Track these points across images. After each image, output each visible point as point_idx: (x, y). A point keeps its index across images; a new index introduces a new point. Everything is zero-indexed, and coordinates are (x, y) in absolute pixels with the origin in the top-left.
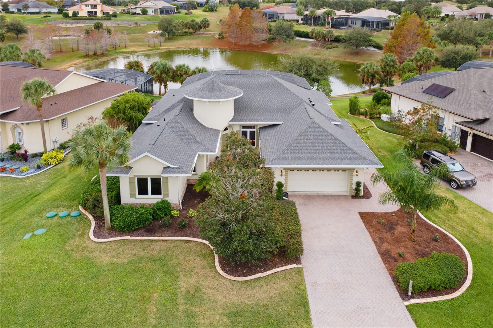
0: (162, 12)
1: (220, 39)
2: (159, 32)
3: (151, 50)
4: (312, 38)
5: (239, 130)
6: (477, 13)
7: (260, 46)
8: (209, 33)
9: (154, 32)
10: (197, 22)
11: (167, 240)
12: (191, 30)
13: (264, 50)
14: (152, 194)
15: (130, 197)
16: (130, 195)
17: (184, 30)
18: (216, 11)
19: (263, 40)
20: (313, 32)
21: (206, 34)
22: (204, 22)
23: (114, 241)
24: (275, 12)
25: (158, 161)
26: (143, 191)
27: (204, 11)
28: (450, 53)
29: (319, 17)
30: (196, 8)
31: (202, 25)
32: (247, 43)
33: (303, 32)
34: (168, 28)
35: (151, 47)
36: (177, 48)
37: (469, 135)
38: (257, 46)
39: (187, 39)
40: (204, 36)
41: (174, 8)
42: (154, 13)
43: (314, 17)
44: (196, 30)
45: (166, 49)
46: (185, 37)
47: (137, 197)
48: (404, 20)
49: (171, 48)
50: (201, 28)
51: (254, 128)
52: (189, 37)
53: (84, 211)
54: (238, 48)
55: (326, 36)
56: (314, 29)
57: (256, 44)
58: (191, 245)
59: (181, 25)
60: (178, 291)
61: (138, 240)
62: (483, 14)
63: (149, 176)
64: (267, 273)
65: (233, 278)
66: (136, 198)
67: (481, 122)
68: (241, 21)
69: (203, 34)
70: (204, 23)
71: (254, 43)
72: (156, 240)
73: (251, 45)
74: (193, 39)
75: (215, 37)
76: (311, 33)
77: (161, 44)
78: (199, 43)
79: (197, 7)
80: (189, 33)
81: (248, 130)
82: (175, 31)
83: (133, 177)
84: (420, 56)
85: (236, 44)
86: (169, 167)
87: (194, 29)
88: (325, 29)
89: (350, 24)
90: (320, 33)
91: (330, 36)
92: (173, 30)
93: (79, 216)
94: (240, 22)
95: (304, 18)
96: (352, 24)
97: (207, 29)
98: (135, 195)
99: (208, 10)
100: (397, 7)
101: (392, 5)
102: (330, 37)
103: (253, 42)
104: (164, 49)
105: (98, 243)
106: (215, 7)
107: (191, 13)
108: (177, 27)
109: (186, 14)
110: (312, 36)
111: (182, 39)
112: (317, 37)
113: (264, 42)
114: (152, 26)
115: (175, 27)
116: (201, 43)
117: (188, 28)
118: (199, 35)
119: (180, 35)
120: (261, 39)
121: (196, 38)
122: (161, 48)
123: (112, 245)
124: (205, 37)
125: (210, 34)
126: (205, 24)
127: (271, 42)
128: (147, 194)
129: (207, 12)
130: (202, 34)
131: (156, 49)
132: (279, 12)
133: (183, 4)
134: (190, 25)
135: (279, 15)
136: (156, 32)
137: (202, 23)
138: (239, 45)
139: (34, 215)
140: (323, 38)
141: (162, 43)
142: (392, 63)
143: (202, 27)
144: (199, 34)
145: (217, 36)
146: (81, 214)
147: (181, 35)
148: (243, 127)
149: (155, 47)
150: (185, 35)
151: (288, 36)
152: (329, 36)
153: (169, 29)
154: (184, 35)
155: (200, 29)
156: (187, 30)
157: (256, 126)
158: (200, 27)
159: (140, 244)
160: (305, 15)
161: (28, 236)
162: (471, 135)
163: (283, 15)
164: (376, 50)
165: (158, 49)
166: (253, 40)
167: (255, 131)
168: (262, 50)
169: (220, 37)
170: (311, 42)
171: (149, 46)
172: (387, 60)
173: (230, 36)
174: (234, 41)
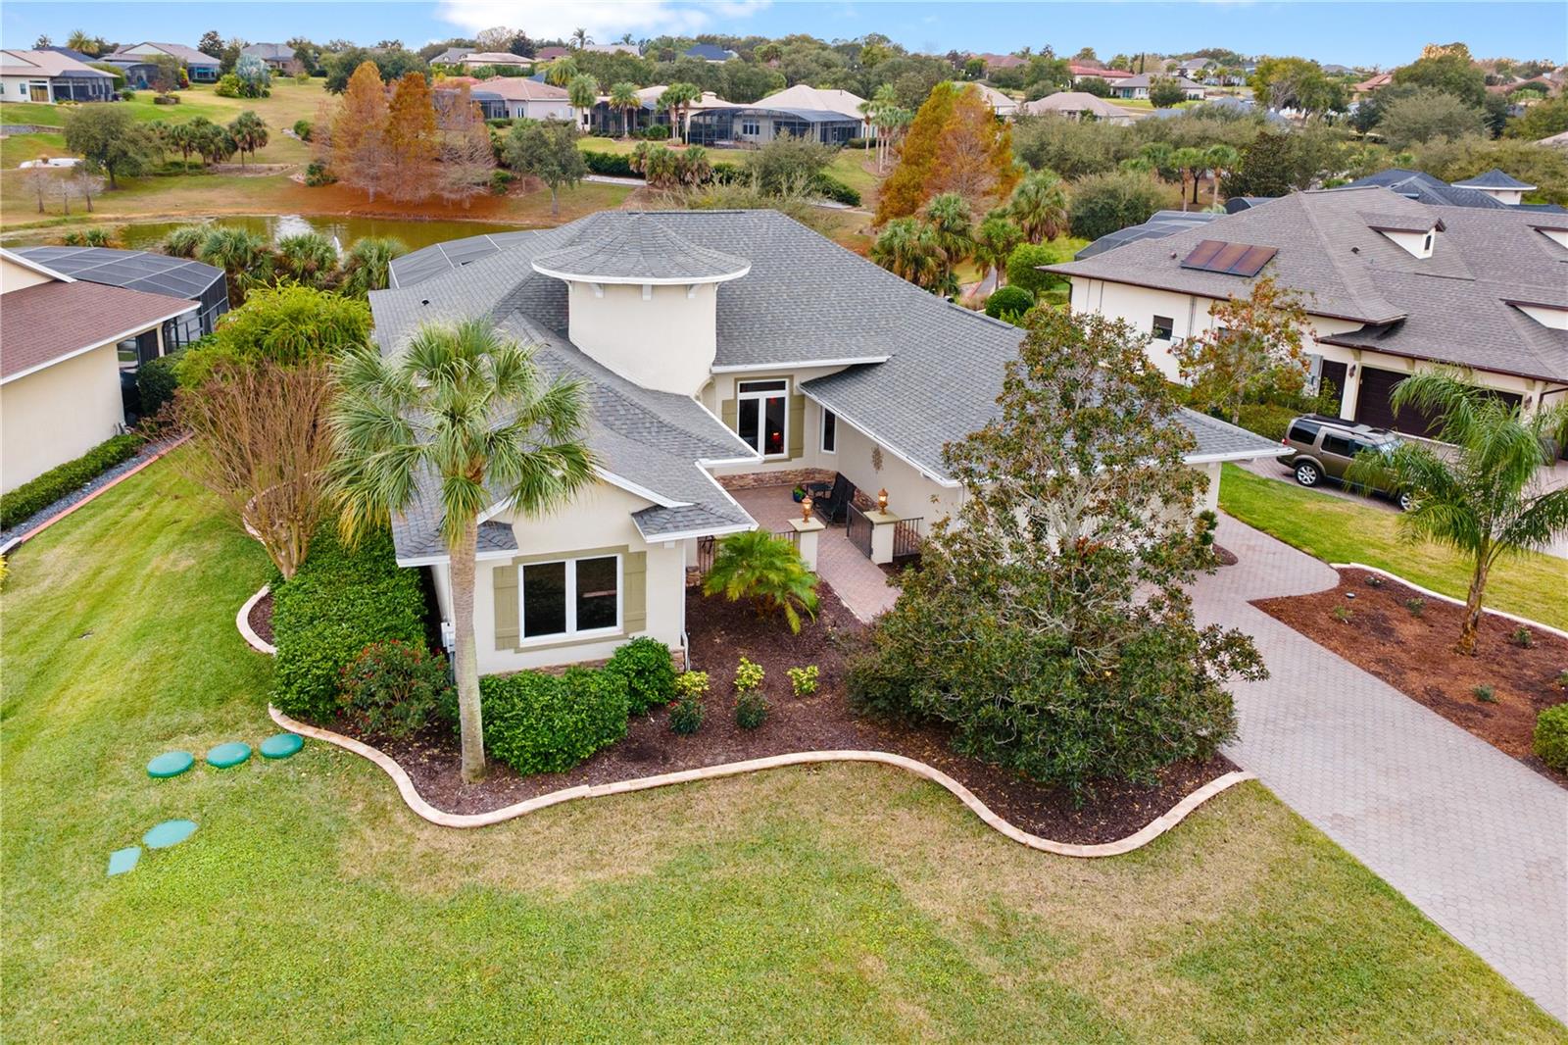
0: (61, 93)
1: (312, 185)
2: (68, 162)
3: (58, 223)
4: (640, 176)
5: (732, 398)
6: (1060, 109)
7: (467, 205)
8: (266, 165)
9: (45, 161)
10: (216, 128)
11: (735, 776)
12: (196, 157)
13: (485, 217)
14: (583, 624)
15: (497, 648)
16: (497, 638)
17: (170, 157)
18: (266, 95)
19: (478, 184)
20: (642, 156)
21: (256, 171)
22: (246, 126)
23: (535, 812)
24: (492, 95)
25: (618, 488)
26: (543, 617)
27: (223, 94)
28: (1093, 195)
29: (645, 111)
30: (184, 86)
31: (238, 138)
32: (424, 193)
33: (605, 155)
34: (105, 146)
35: (50, 214)
36: (161, 216)
37: (1352, 375)
38: (458, 205)
39: (188, 188)
40: (247, 175)
41: (105, 78)
42: (27, 97)
43: (630, 112)
44: (218, 156)
45: (117, 219)
46: (176, 179)
47: (522, 646)
48: (937, 107)
49: (134, 215)
50: (236, 148)
51: (781, 386)
52: (193, 180)
53: (309, 731)
54: (389, 212)
55: (685, 165)
56: (644, 145)
57: (453, 196)
58: (834, 774)
59: (155, 137)
60: (940, 933)
61: (626, 793)
62: (1075, 113)
63: (571, 554)
64: (1176, 816)
65: (1087, 850)
66: (518, 650)
67: (1385, 333)
68: (394, 117)
69: (242, 170)
70: (245, 130)
71: (446, 195)
72: (695, 781)
73: (436, 203)
74: (210, 187)
75: (292, 181)
76: (635, 159)
77: (92, 202)
78: (239, 199)
79: (190, 83)
80: (190, 167)
81: (762, 397)
82: (140, 159)
83: (510, 563)
84: (1029, 202)
85: (378, 196)
86: (658, 507)
87: (210, 152)
88: (675, 147)
89: (741, 132)
90: (666, 158)
91: (700, 165)
92: (131, 154)
93: (300, 750)
94: (391, 123)
95: (593, 116)
96: (745, 132)
97: (257, 151)
98: (518, 636)
99: (236, 91)
100: (860, 87)
101: (845, 79)
102: (697, 170)
103: (443, 189)
104: (109, 220)
105: (473, 829)
106: (260, 80)
107: (177, 100)
108: (143, 142)
109: (158, 101)
110: (638, 168)
111: (170, 188)
112: (659, 170)
113: (482, 190)
114: (29, 142)
115: (134, 142)
116: (246, 200)
117: (184, 148)
118: (228, 175)
119: (156, 175)
120: (469, 179)
121: (217, 186)
122: (94, 216)
123: (536, 826)
124: (253, 179)
125: (270, 169)
126: (250, 136)
127: (500, 192)
128: (560, 627)
129: (233, 97)
130: (238, 169)
131: (77, 222)
132: (506, 96)
133: (131, 68)
134: (193, 137)
135: (508, 105)
136: (52, 161)
137: (239, 132)
138: (391, 204)
139: (74, 780)
140: (675, 174)
141: (96, 199)
142: (960, 223)
143: (241, 145)
144: (229, 171)
145: (300, 177)
146: (303, 743)
147: (161, 175)
148: (744, 388)
149: (67, 214)
150: (176, 175)
151: (564, 168)
152: (696, 166)
153: (112, 152)
154: (170, 175)
155: (231, 153)
156: (179, 157)
157: (787, 381)
158: (233, 146)
159: (641, 805)
160: (598, 106)
161: (124, 860)
162: (1358, 372)
163: (521, 106)
164: (840, 206)
165: (83, 221)
166: (441, 182)
167: (783, 399)
168: (478, 217)
169: (314, 178)
170: (634, 188)
171: (42, 211)
172: (945, 215)
173: (358, 172)
174: (372, 191)
